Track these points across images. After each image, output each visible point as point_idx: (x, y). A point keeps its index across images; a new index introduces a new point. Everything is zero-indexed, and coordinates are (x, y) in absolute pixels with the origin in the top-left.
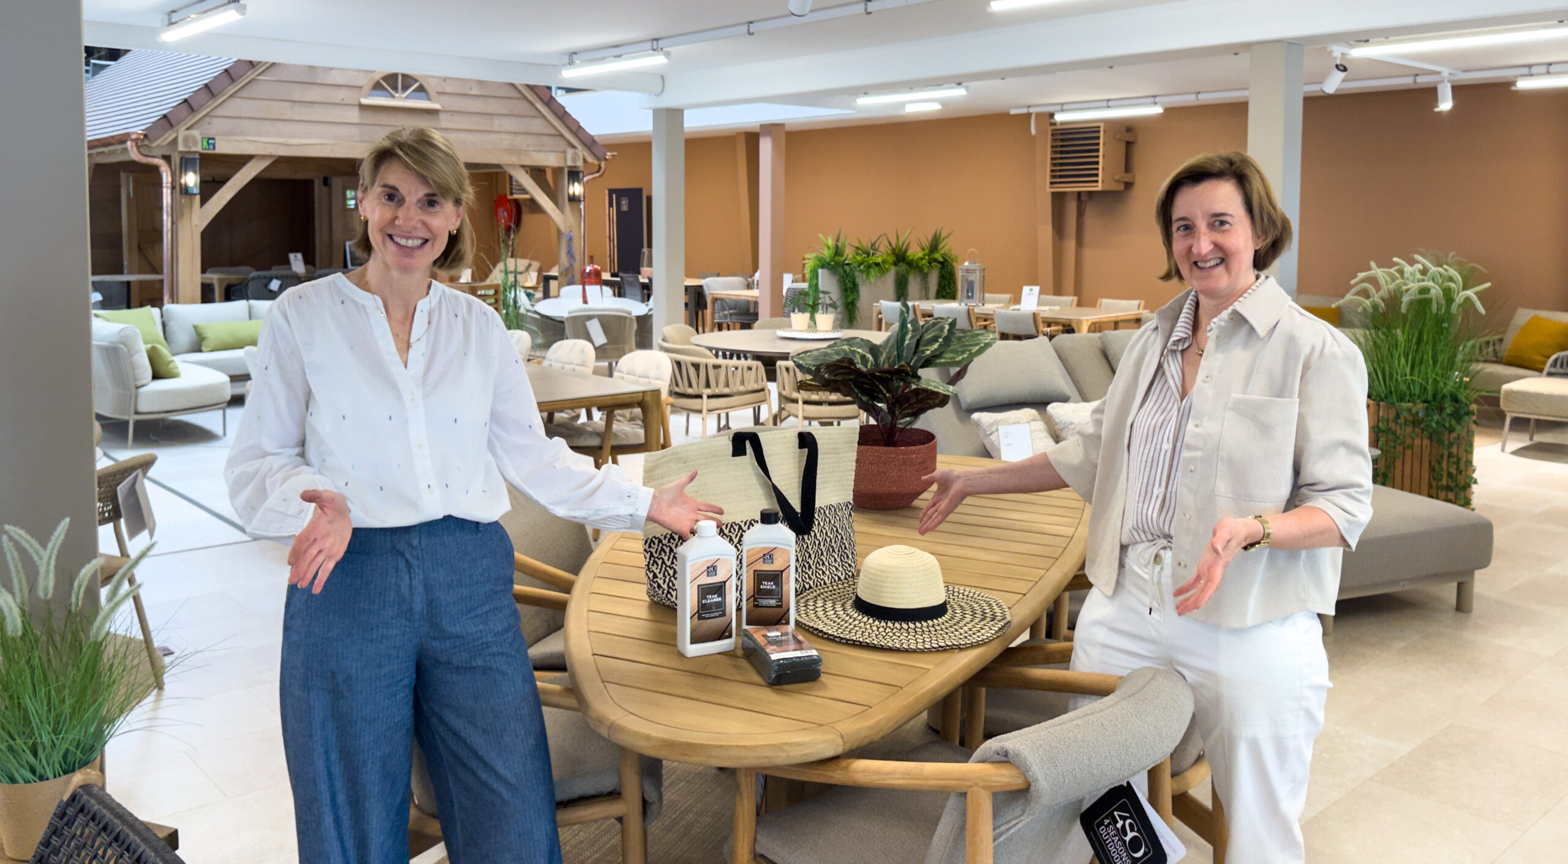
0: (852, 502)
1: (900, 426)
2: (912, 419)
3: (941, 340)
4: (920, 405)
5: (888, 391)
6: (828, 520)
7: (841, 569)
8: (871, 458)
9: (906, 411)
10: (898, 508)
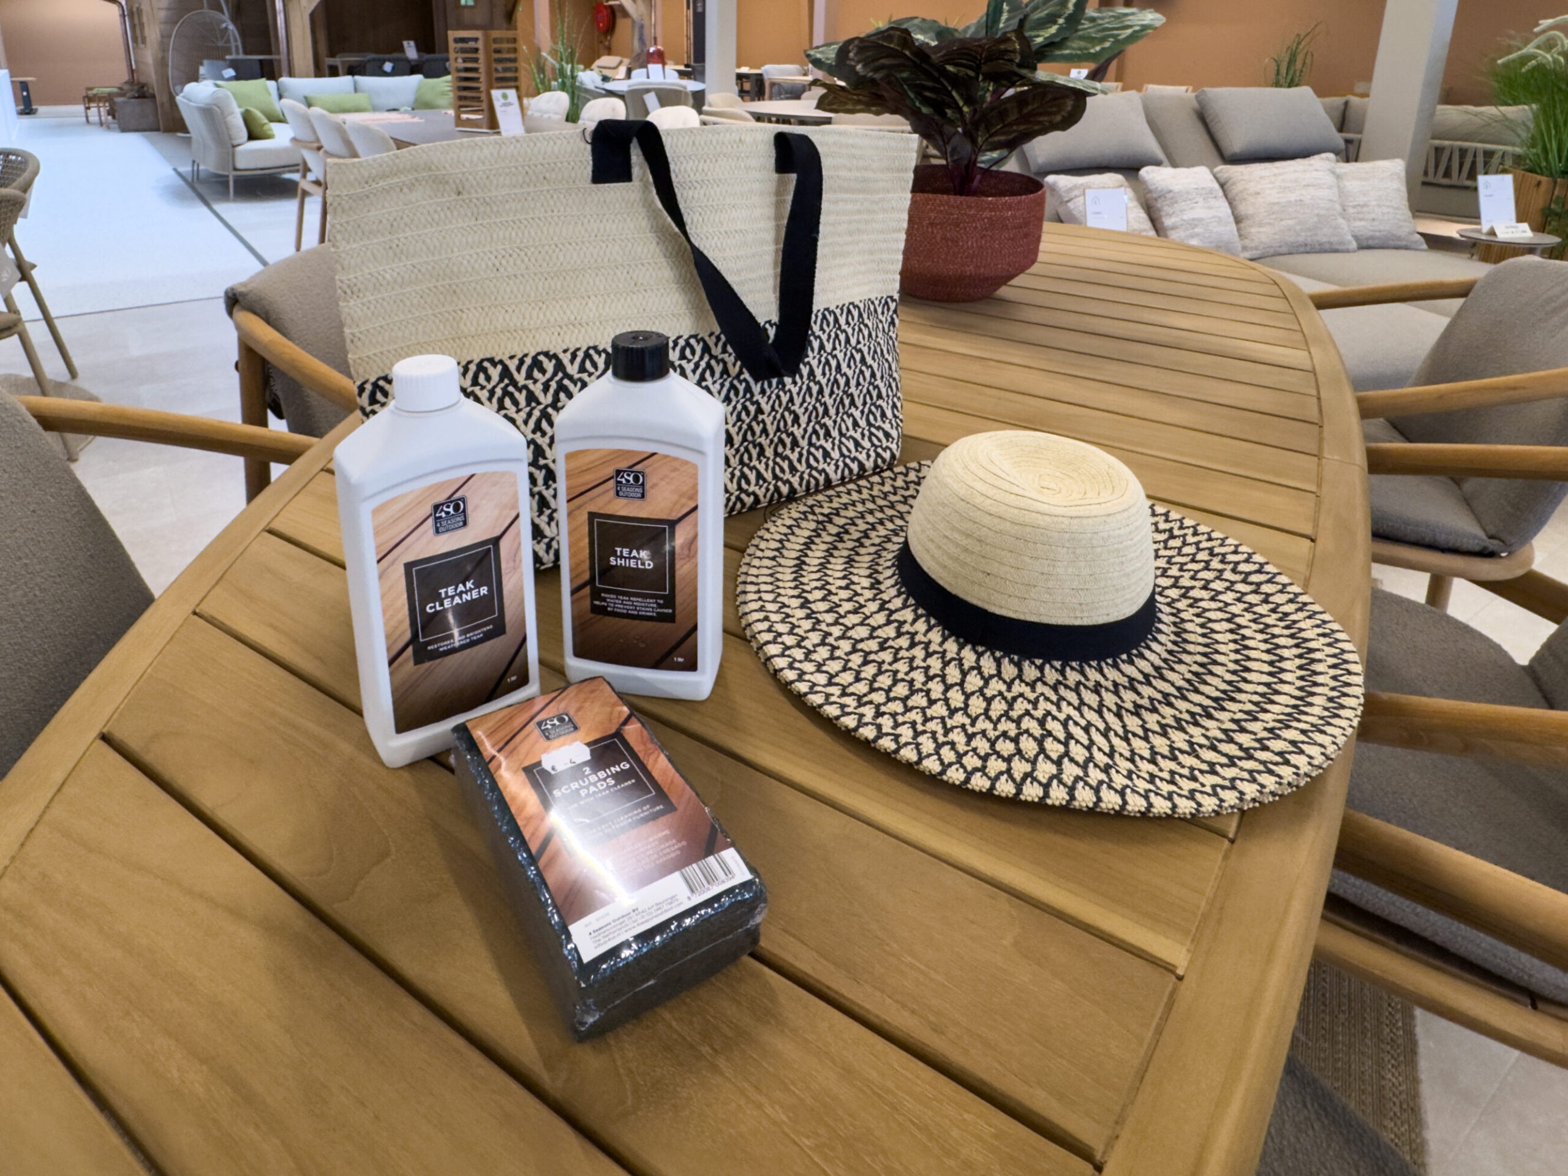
0: (896, 296)
1: (982, 165)
2: (1005, 152)
3: (1061, 21)
4: (1022, 127)
5: (969, 101)
6: (842, 337)
7: (866, 443)
8: (932, 215)
9: (996, 139)
10: (972, 299)
